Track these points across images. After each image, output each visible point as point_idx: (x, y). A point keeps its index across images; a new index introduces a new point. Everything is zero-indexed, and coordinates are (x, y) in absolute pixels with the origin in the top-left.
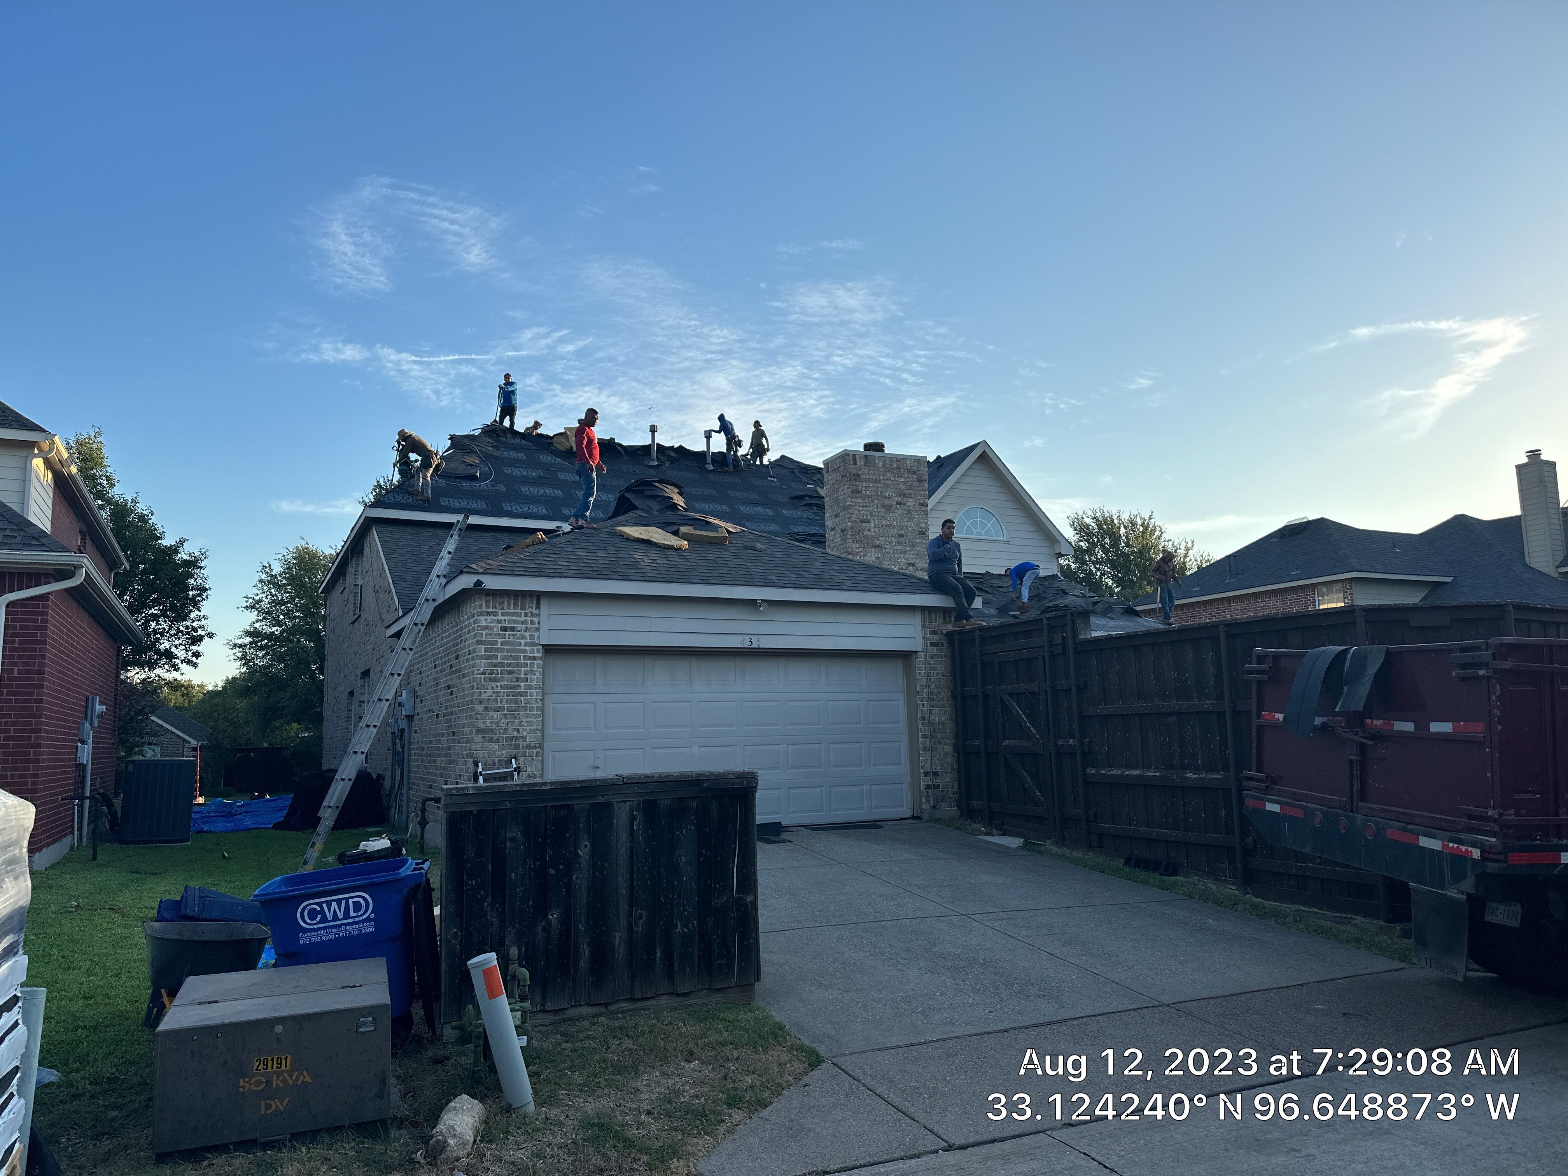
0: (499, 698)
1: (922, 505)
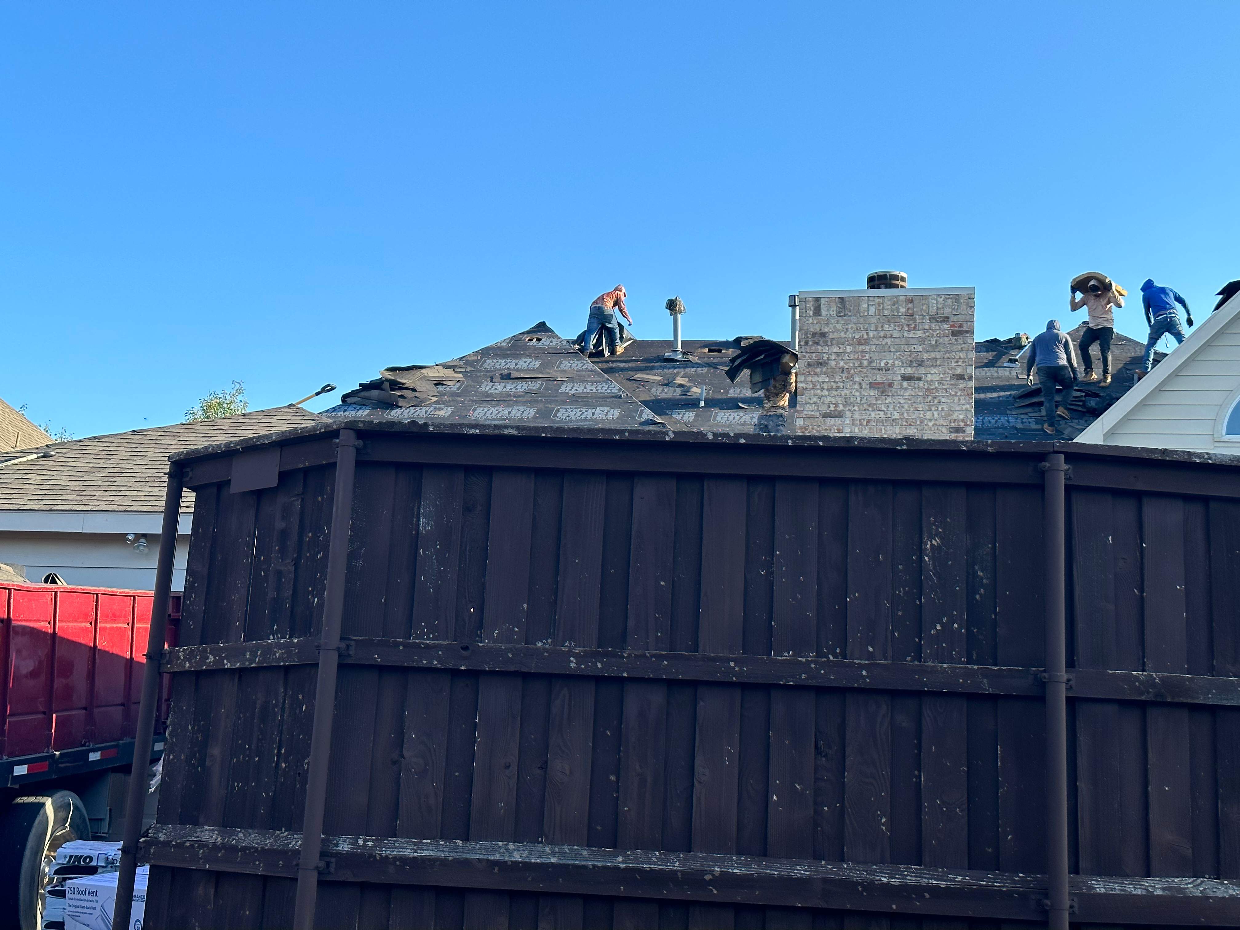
1: (961, 377)
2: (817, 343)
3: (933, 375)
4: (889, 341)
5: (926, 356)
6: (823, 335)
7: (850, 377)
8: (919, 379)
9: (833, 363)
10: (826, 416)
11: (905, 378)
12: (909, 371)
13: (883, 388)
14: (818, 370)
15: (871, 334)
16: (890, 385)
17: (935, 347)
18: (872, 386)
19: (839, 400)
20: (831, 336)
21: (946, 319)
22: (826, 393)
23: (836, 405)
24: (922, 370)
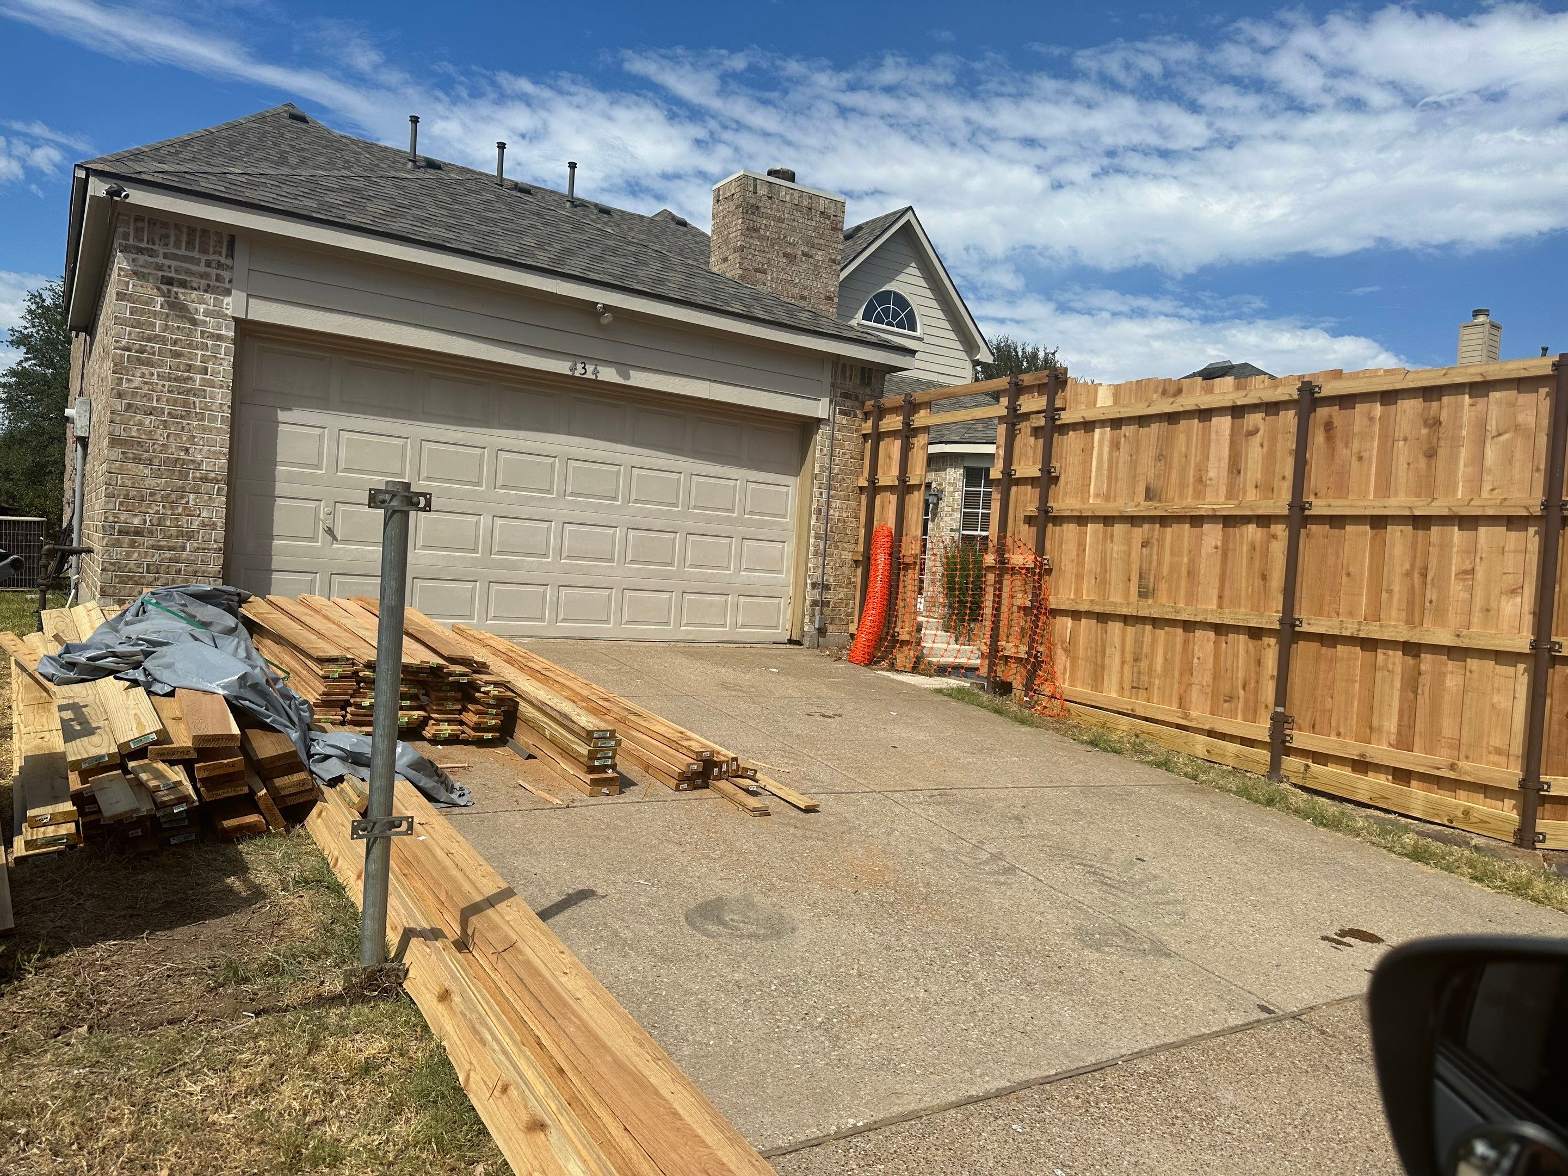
0: (155, 394)
1: (834, 261)
2: (753, 214)
3: (820, 256)
4: (796, 224)
5: (816, 241)
6: (758, 208)
7: (772, 246)
8: (811, 257)
9: (762, 232)
10: (757, 270)
11: (804, 254)
12: (806, 249)
13: (791, 258)
14: (754, 235)
15: (786, 216)
16: (795, 257)
17: (821, 236)
18: (785, 255)
19: (765, 260)
20: (762, 210)
21: (828, 218)
22: (756, 253)
23: (763, 264)
24: (813, 251)
